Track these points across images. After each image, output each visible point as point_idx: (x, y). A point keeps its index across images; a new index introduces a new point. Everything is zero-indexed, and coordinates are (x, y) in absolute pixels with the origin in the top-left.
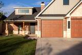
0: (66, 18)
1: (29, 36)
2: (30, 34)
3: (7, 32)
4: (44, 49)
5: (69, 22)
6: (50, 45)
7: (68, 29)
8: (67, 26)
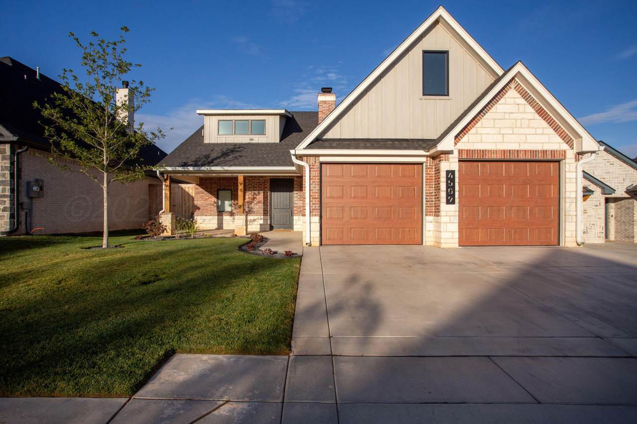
0: (434, 157)
1: (263, 240)
2: (271, 228)
3: (166, 219)
4: (338, 309)
5: (450, 174)
6: (368, 287)
7: (444, 206)
8: (443, 195)
